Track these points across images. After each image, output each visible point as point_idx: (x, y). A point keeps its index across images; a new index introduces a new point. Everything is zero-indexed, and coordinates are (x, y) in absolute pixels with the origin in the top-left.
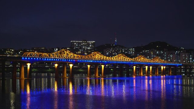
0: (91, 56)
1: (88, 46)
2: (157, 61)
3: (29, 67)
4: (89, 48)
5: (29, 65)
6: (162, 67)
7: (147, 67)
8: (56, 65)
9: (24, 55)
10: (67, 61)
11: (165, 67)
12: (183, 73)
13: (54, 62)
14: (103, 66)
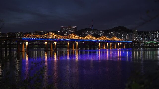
0: (69, 37)
1: (72, 30)
2: (115, 39)
3: (27, 44)
4: (72, 31)
5: (27, 42)
6: (118, 43)
7: (107, 43)
8: (46, 43)
9: (24, 37)
10: (53, 40)
11: (120, 43)
12: (133, 47)
13: (45, 41)
14: (77, 43)
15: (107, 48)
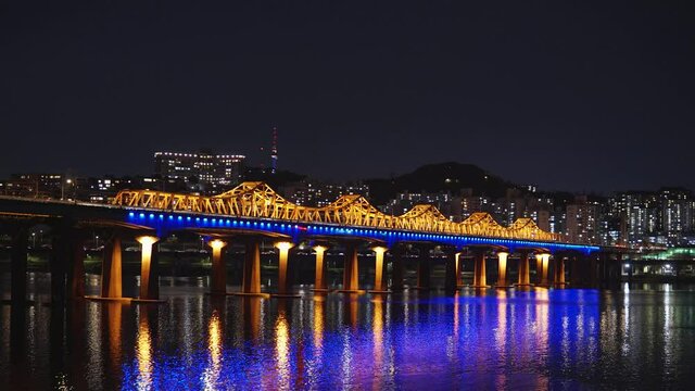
3: (147, 254)
6: (546, 258)
8: (217, 246)
14: (380, 252)
15: (501, 283)
